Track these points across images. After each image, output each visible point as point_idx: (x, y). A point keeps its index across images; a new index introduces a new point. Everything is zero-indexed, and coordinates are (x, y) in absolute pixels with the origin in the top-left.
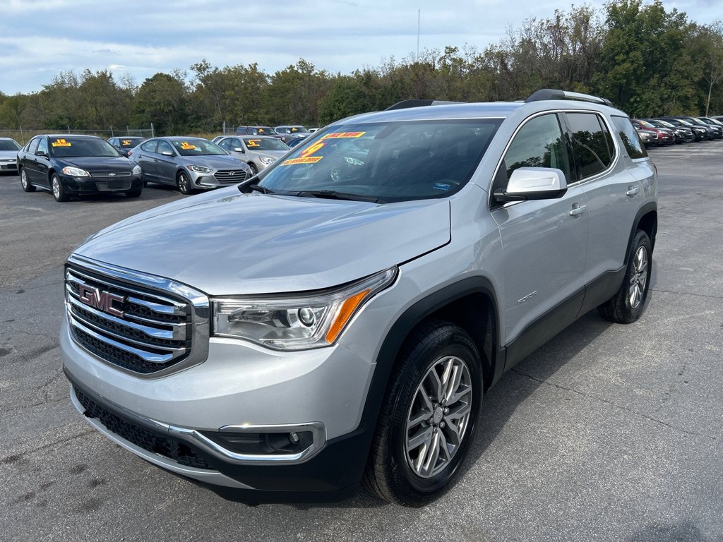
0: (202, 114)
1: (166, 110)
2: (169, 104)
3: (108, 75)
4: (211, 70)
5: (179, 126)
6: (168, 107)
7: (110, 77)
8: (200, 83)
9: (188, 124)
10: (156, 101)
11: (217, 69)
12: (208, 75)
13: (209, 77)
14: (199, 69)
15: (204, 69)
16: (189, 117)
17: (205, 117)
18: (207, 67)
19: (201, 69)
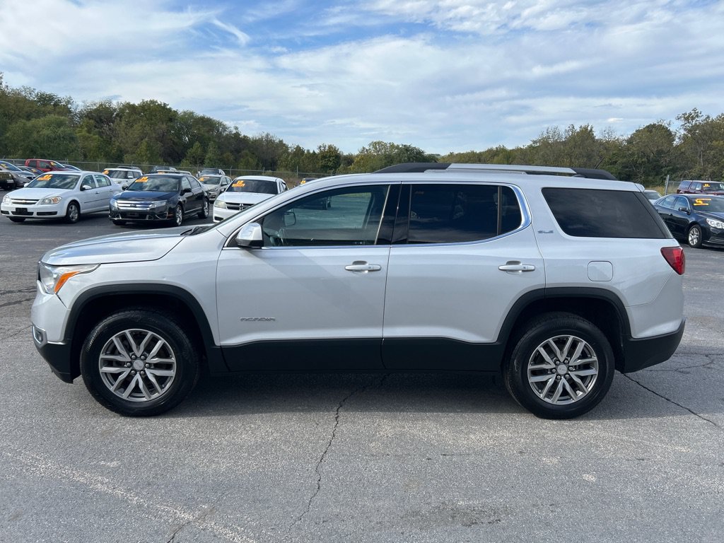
0: (678, 166)
1: (640, 161)
2: (644, 155)
3: (589, 129)
4: (700, 120)
5: (650, 178)
6: (642, 158)
7: (591, 130)
8: (685, 133)
9: (660, 177)
10: (630, 152)
11: (708, 117)
12: (696, 124)
13: (696, 127)
14: (687, 119)
15: (693, 118)
16: (663, 169)
17: (683, 169)
18: (697, 116)
19: (688, 118)
